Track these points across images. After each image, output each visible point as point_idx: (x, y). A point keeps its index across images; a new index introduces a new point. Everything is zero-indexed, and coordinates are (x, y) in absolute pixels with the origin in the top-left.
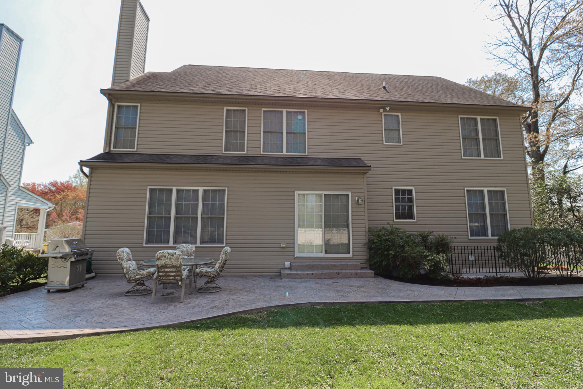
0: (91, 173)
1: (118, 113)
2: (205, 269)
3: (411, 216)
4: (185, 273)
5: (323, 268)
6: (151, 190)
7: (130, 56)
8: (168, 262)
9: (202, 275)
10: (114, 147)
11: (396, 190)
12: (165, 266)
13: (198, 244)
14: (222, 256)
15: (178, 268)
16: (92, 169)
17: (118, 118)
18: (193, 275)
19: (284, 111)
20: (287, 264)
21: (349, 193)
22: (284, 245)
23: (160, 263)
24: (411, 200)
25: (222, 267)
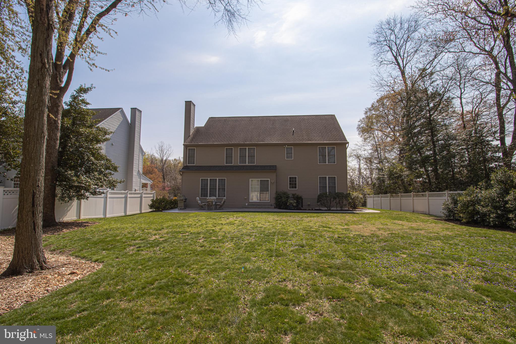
0: (182, 174)
1: (189, 151)
2: (219, 203)
3: (296, 187)
4: (214, 203)
5: (258, 205)
6: (202, 179)
7: (190, 126)
8: (210, 200)
9: (218, 205)
10: (188, 164)
11: (290, 177)
12: (209, 202)
13: (217, 197)
14: (224, 200)
15: (212, 202)
16: (183, 172)
17: (189, 153)
18: (216, 205)
19: (247, 148)
20: (247, 204)
21: (269, 179)
22: (246, 198)
23: (208, 201)
24: (296, 181)
25: (224, 203)
